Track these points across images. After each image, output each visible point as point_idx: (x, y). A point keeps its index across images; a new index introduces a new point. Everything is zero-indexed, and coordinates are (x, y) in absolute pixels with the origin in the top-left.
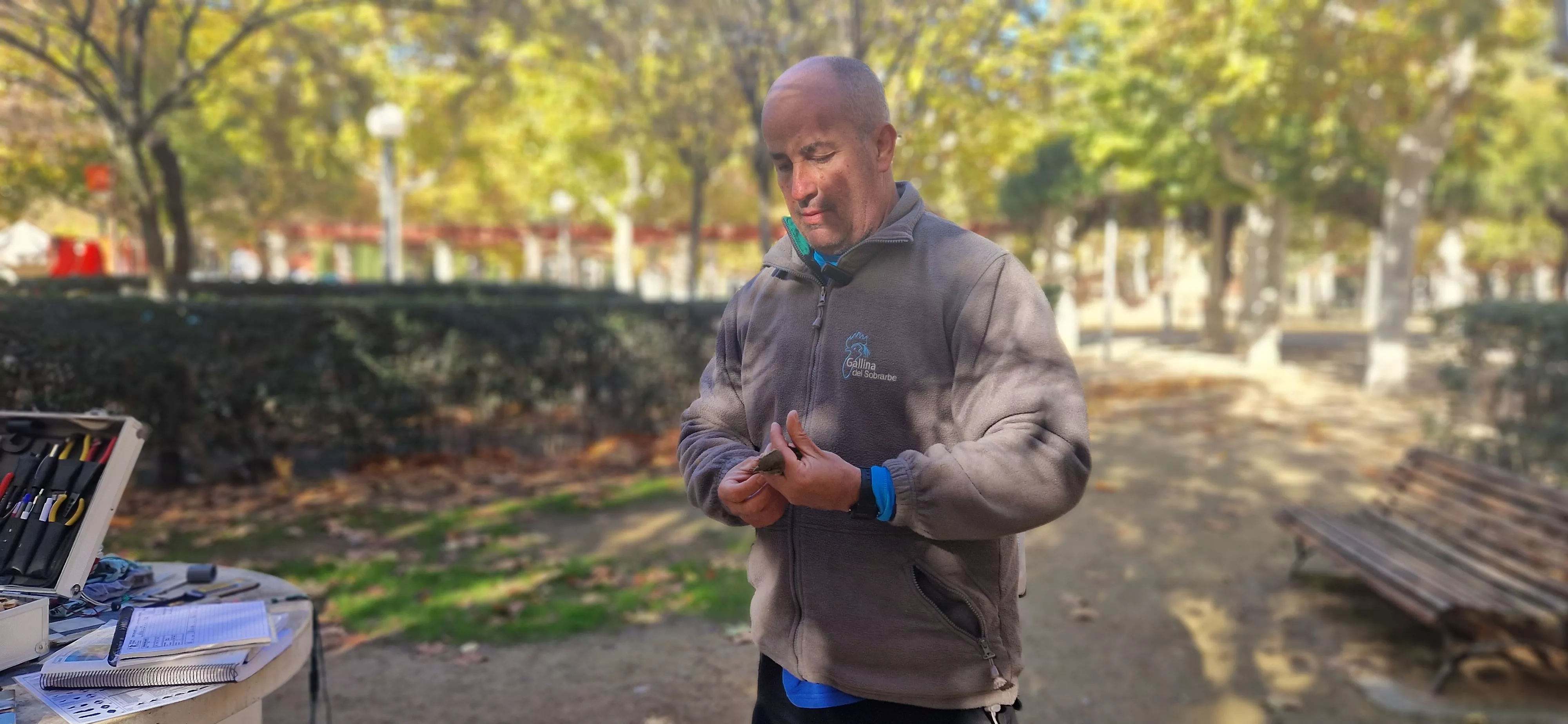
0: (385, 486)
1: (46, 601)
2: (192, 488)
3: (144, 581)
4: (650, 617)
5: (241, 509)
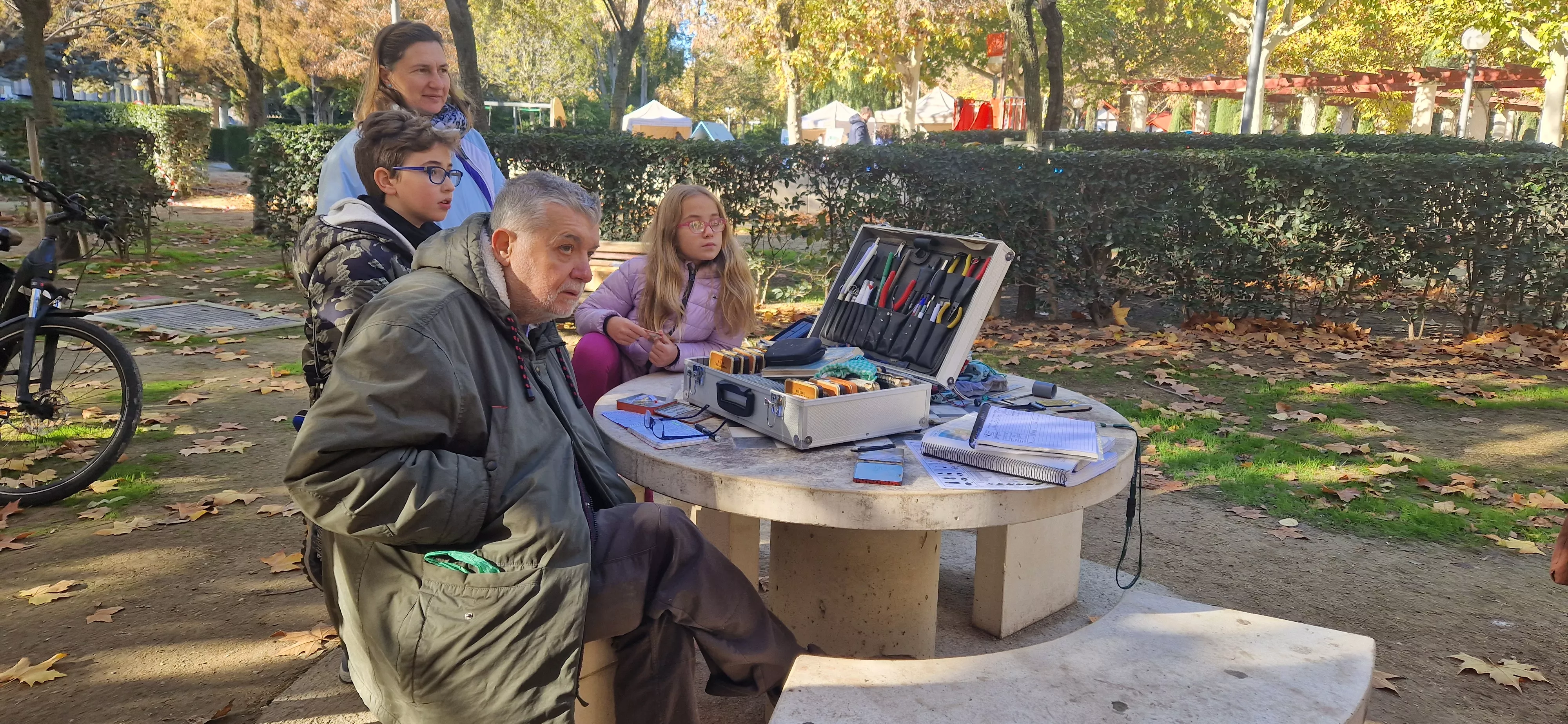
0: (1216, 346)
1: (929, 386)
2: (1041, 321)
3: (999, 386)
4: (1525, 546)
5: (1080, 347)
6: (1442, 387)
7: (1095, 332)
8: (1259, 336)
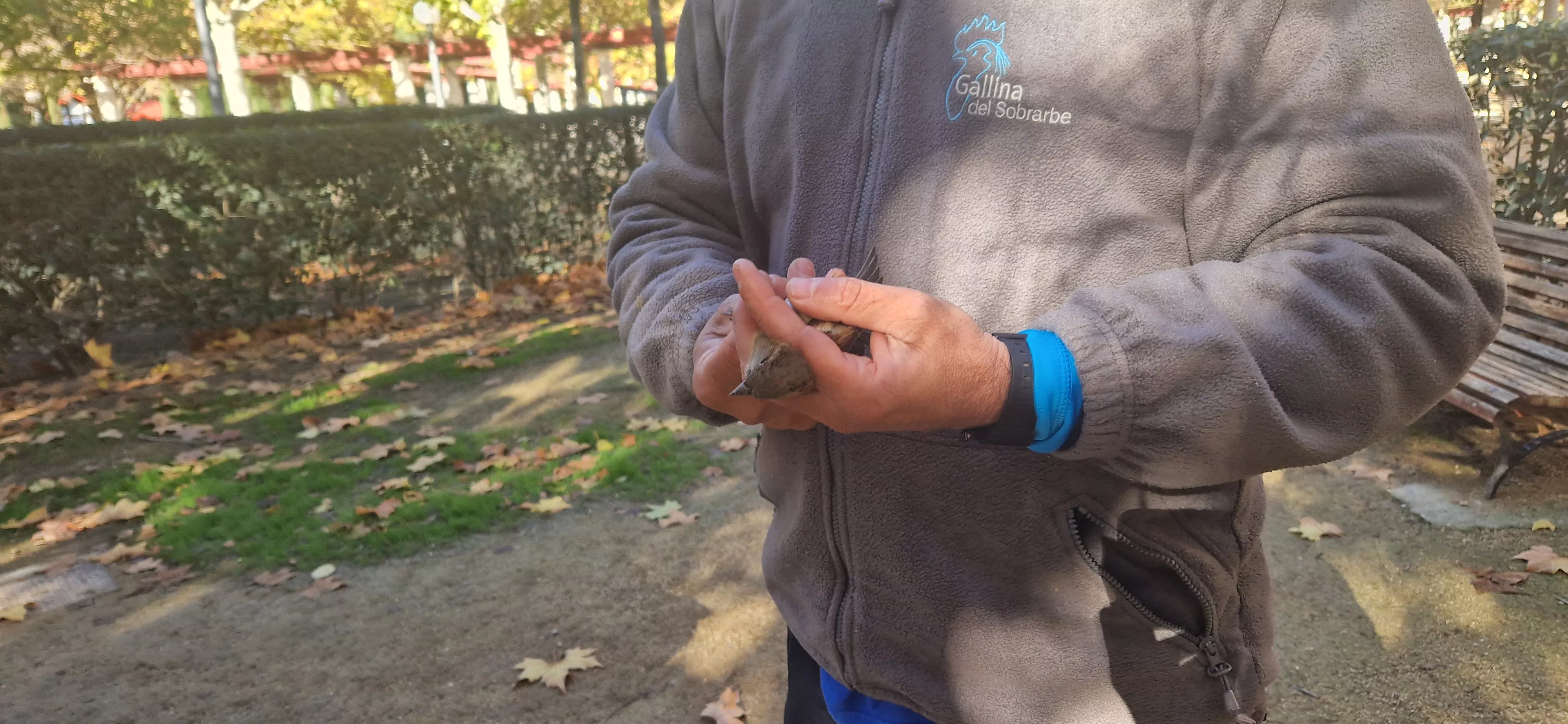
0: (232, 364)
4: (554, 504)
6: (463, 355)
7: (73, 384)
8: (280, 342)
